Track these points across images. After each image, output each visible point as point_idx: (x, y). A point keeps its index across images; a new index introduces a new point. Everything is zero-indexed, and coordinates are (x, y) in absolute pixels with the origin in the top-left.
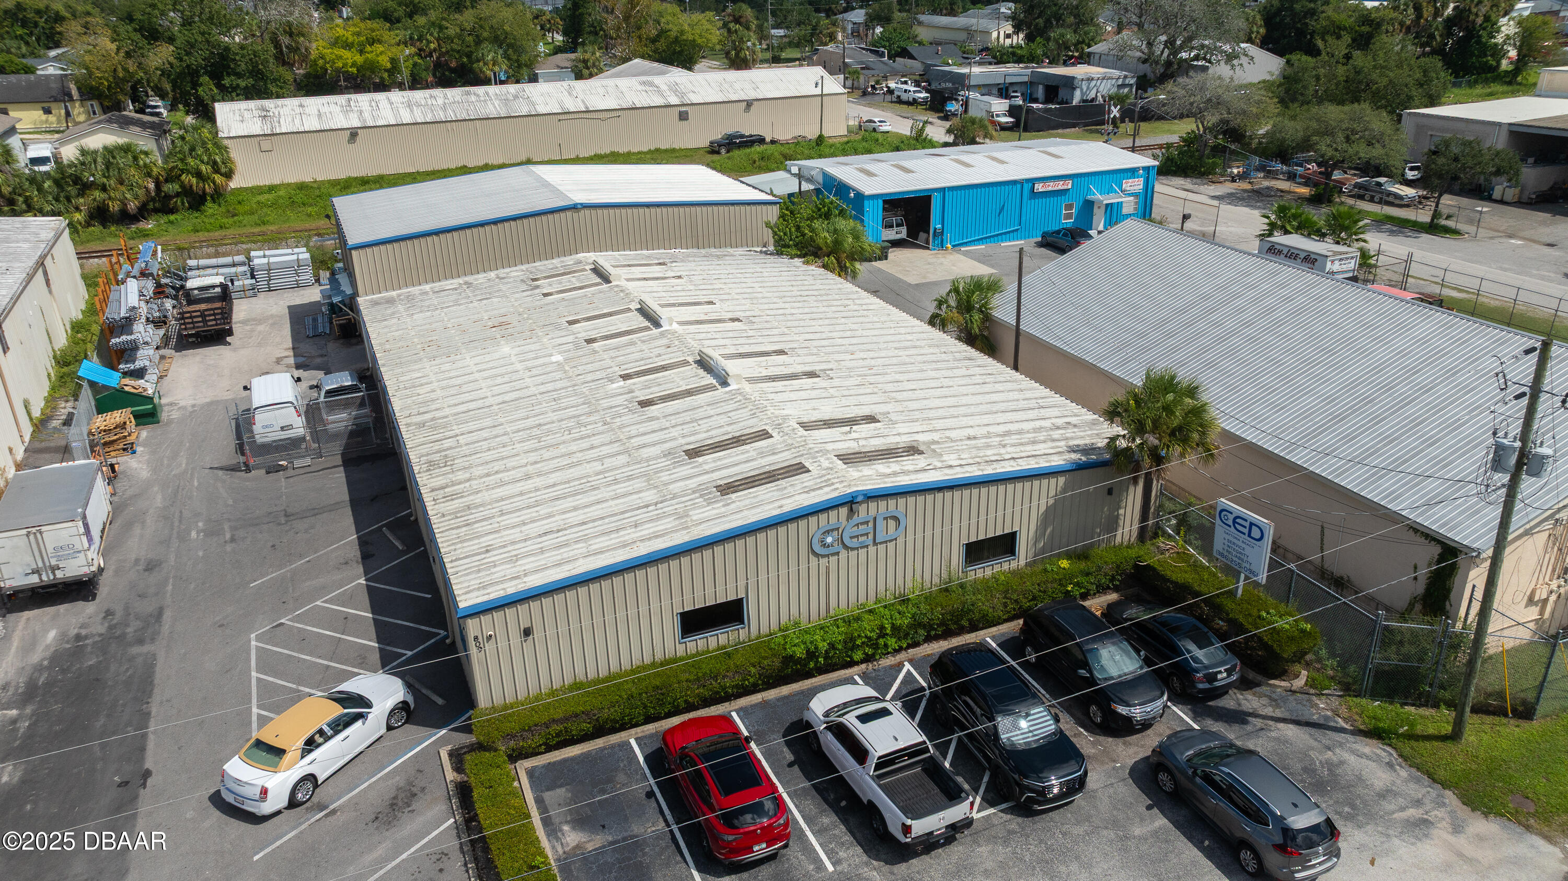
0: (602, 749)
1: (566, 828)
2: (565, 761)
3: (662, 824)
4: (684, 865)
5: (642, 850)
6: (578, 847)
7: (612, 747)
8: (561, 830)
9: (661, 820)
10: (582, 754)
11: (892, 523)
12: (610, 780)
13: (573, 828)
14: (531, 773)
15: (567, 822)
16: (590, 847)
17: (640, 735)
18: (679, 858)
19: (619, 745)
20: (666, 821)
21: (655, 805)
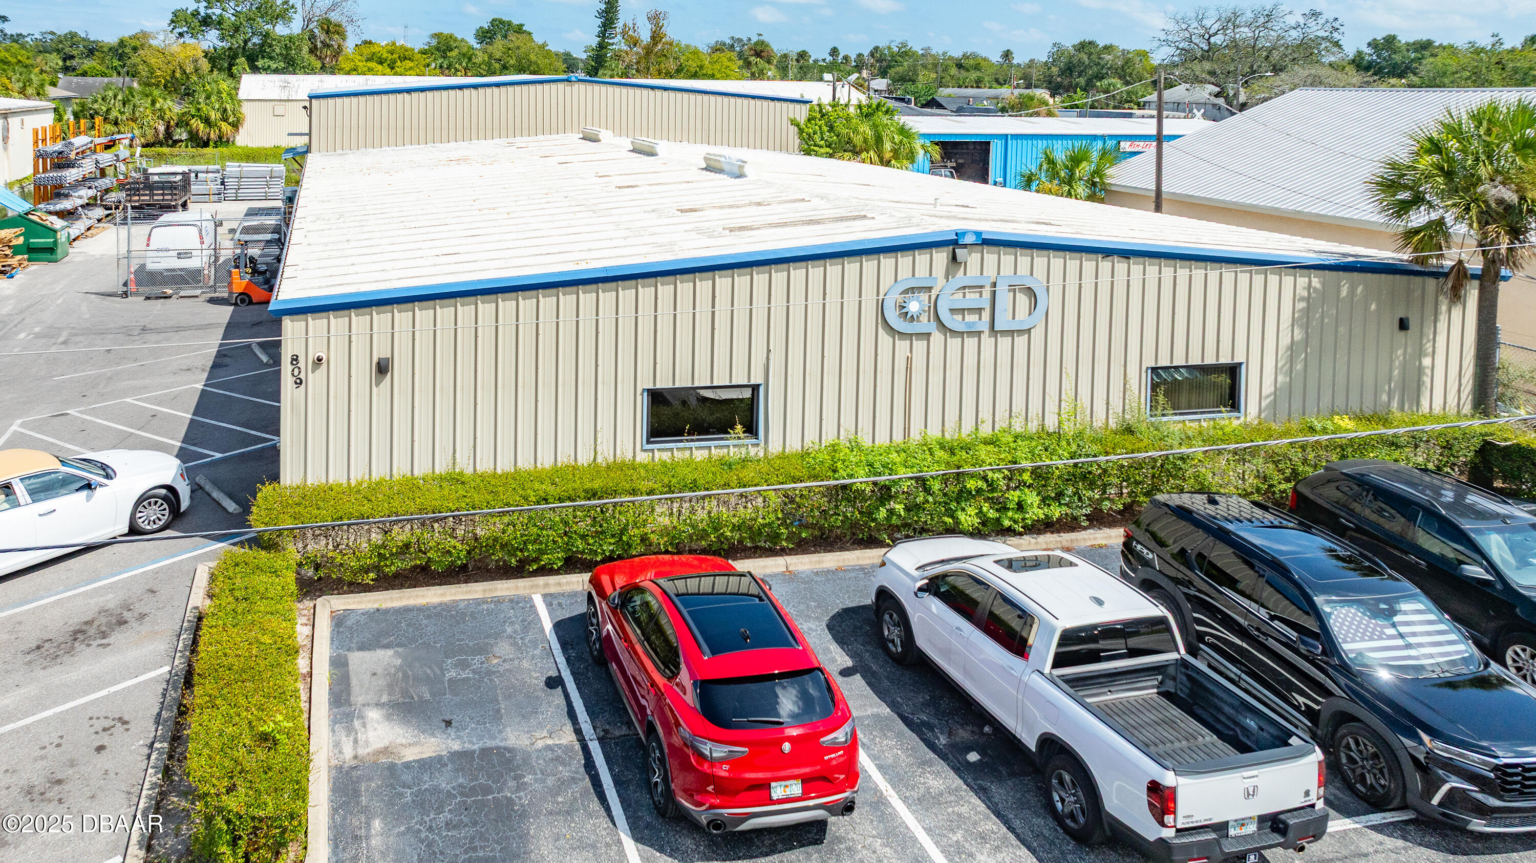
0: (478, 602)
1: (373, 715)
2: (407, 610)
3: (568, 737)
4: (605, 822)
5: (516, 778)
6: (385, 751)
7: (498, 601)
8: (361, 717)
9: (569, 728)
10: (440, 604)
11: (1023, 300)
12: (482, 650)
13: (388, 717)
14: (339, 621)
15: (378, 705)
16: (410, 755)
17: (552, 590)
18: (595, 805)
19: (511, 601)
20: (578, 732)
21: (560, 700)
